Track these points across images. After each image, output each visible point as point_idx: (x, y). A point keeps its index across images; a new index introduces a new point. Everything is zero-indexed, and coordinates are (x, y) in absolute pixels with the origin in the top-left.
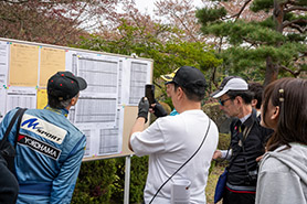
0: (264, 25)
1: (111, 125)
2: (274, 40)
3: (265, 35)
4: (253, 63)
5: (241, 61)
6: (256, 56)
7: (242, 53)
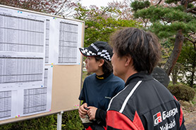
0: (176, 9)
1: (37, 85)
2: (183, 18)
3: (178, 15)
4: (169, 33)
5: (161, 32)
6: (171, 29)
7: (161, 27)
